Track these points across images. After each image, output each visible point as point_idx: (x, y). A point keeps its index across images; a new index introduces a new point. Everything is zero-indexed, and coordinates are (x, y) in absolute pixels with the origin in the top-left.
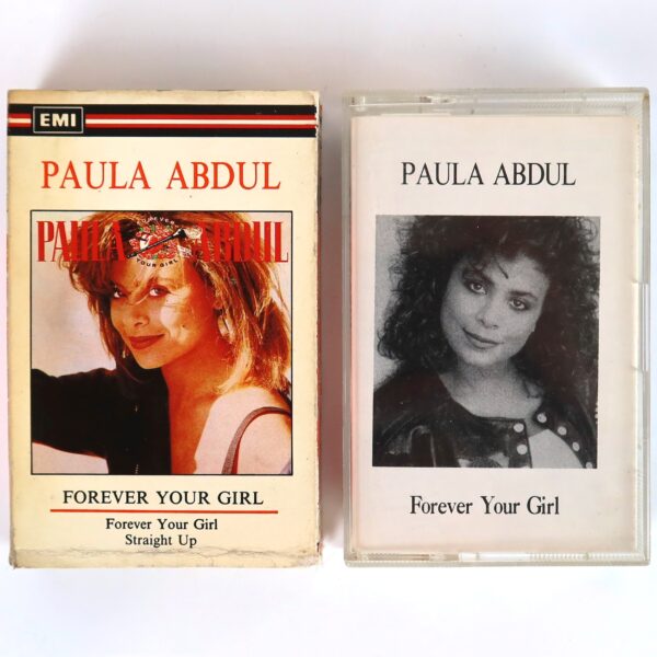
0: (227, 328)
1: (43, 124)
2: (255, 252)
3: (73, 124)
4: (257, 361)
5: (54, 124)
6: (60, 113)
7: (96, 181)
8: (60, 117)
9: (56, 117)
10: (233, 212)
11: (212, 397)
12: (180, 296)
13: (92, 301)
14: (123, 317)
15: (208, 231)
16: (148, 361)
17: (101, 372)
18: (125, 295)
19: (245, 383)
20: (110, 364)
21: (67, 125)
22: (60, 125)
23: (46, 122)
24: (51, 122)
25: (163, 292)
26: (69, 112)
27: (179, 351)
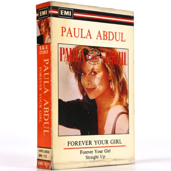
0: (112, 86)
1: (61, 14)
2: (119, 61)
3: (70, 15)
4: (120, 97)
5: (65, 14)
6: (67, 11)
7: (77, 35)
8: (67, 12)
9: (65, 12)
10: (114, 48)
11: (109, 109)
12: (100, 75)
13: (76, 76)
14: (84, 81)
15: (107, 54)
16: (92, 97)
17: (78, 100)
18: (85, 74)
19: (117, 104)
20: (81, 98)
21: (68, 15)
22: (67, 15)
23: (62, 13)
24: (64, 13)
25: (95, 73)
26: (69, 11)
27: (100, 93)
